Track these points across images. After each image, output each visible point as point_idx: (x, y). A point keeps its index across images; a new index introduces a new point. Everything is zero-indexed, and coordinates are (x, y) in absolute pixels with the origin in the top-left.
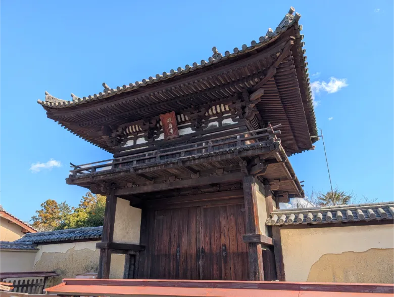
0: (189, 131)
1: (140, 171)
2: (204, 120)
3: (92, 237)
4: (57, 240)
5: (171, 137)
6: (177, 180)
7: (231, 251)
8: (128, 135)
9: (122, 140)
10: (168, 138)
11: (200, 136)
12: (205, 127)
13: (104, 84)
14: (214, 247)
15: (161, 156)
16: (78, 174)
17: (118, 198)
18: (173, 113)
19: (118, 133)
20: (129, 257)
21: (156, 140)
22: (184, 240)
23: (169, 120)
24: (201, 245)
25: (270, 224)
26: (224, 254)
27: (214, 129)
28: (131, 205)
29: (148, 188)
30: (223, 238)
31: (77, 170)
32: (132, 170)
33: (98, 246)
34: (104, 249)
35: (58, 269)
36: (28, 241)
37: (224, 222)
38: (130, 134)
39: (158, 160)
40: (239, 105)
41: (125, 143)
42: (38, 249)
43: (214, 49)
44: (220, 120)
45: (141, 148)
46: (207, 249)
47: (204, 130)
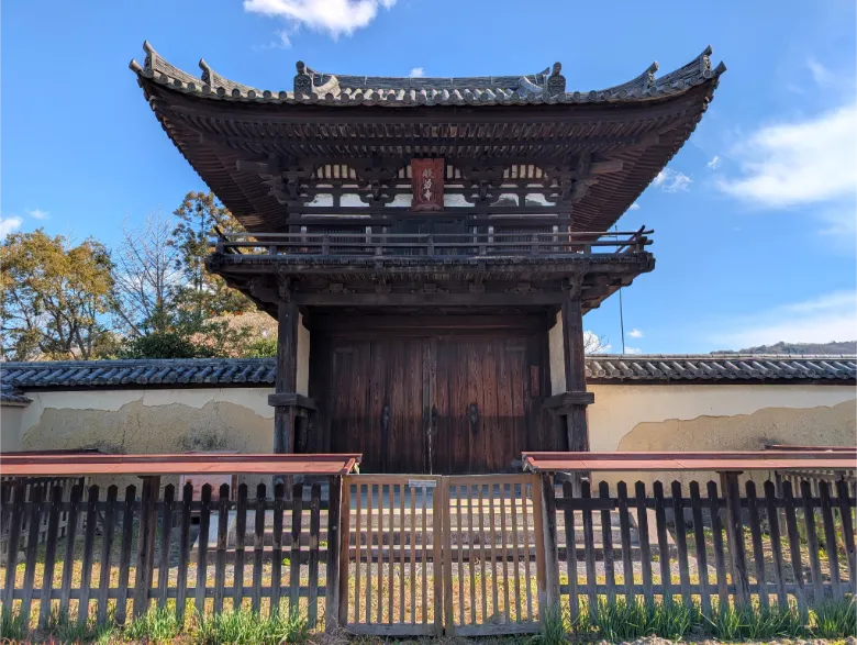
0: (459, 201)
2: (491, 187)
3: (197, 380)
4: (95, 383)
5: (426, 207)
6: (440, 291)
8: (319, 181)
9: (305, 191)
10: (419, 206)
11: (483, 217)
12: (493, 200)
14: (456, 404)
18: (440, 161)
21: (388, 205)
23: (428, 174)
24: (432, 404)
26: (474, 418)
27: (508, 207)
28: (304, 323)
29: (377, 298)
30: (471, 391)
33: (272, 400)
34: (287, 407)
35: (99, 444)
36: (3, 381)
37: (473, 366)
38: (325, 180)
39: (431, 254)
40: (566, 176)
41: (311, 199)
42: (29, 401)
44: (522, 192)
45: (355, 216)
46: (442, 410)
47: (492, 205)
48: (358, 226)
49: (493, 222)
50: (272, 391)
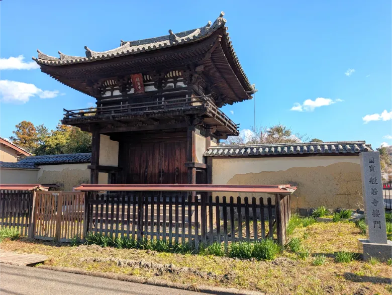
0: (152, 88)
1: (117, 119)
2: (163, 81)
3: (82, 161)
4: (54, 162)
5: (139, 92)
6: (144, 125)
7: (182, 172)
8: (106, 87)
9: (102, 91)
10: (137, 92)
11: (160, 94)
12: (164, 87)
13: (86, 47)
14: (171, 168)
15: (131, 109)
16: (70, 117)
17: (101, 135)
18: (141, 74)
19: (99, 85)
20: (110, 175)
21: (128, 93)
22: (150, 164)
23: (137, 79)
24: (162, 167)
25: (206, 155)
26: (177, 173)
27: (171, 89)
28: (110, 139)
29: (123, 129)
30: (177, 163)
31: (69, 113)
32: (111, 118)
33: (89, 168)
34: (94, 169)
35: (57, 182)
36: (31, 163)
37: (178, 153)
38: (108, 86)
39: (130, 112)
40: (188, 73)
41: (104, 94)
42: (39, 169)
43: (170, 31)
44: (175, 82)
45: (117, 99)
46: (166, 170)
47: (164, 89)
48: (118, 102)
49: (164, 96)
50: (90, 164)
